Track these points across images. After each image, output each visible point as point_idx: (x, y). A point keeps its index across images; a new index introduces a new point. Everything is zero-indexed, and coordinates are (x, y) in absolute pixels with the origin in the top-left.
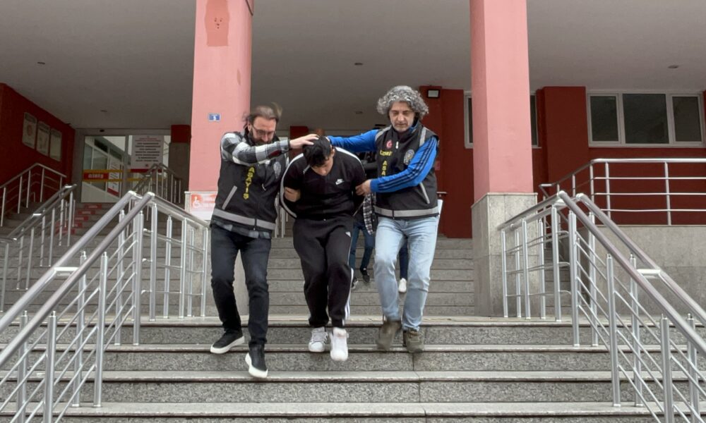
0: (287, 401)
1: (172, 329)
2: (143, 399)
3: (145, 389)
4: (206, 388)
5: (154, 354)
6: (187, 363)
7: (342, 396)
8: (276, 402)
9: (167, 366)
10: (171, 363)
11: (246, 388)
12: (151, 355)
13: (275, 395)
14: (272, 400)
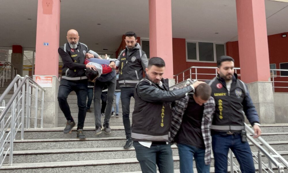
0: (90, 159)
1: (37, 133)
2: (30, 161)
3: (30, 157)
4: (57, 156)
5: (31, 143)
6: (46, 146)
7: (112, 157)
8: (86, 160)
9: (37, 148)
10: (39, 146)
11: (74, 155)
12: (30, 143)
13: (86, 157)
14: (84, 159)
